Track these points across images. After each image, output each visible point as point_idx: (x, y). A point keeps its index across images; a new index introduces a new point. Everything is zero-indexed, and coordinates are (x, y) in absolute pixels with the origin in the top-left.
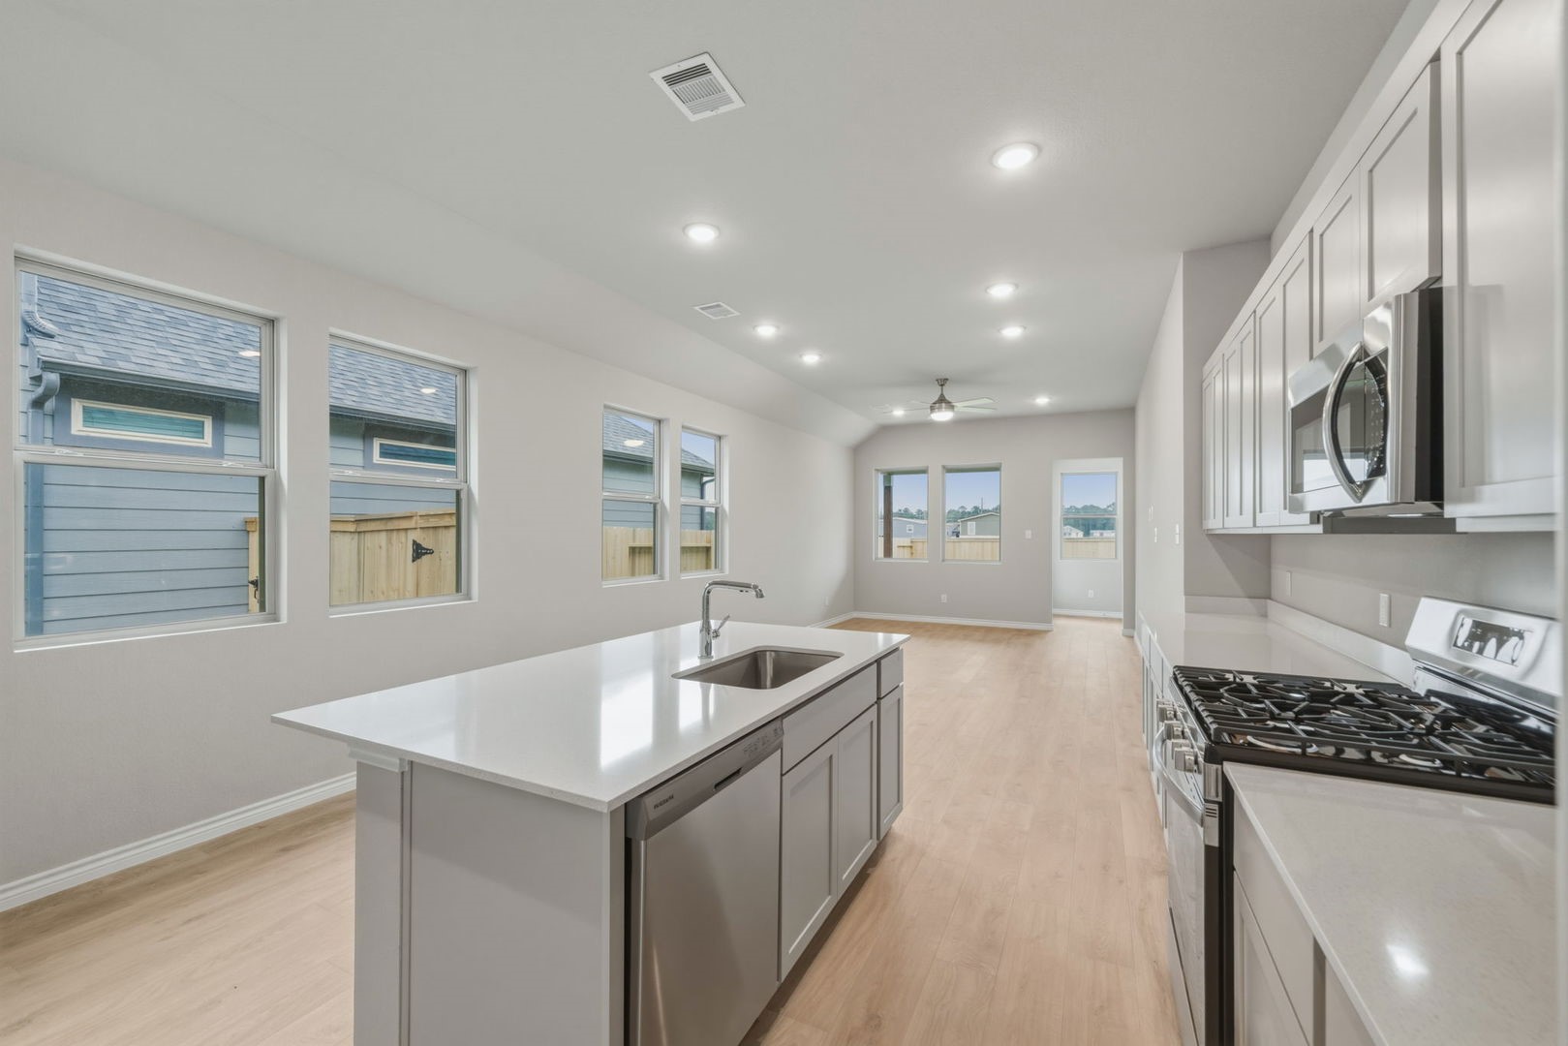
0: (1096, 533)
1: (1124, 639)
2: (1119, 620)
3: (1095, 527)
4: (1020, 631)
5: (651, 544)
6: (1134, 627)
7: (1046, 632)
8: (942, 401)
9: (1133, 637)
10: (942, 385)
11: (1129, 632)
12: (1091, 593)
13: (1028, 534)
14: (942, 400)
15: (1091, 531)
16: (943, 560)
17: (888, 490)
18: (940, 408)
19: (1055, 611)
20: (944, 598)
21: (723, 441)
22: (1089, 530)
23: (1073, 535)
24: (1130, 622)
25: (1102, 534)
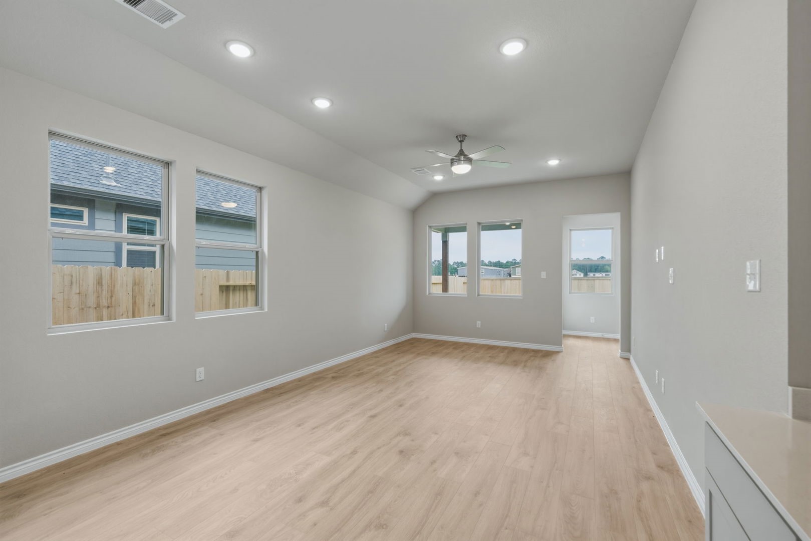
0: (591, 274)
1: (622, 362)
2: (616, 340)
3: (591, 271)
4: (536, 352)
5: (254, 283)
6: (629, 351)
7: (558, 352)
8: (462, 156)
9: (628, 359)
10: (461, 141)
11: (626, 355)
12: (592, 320)
13: (544, 275)
14: (461, 153)
15: (588, 273)
16: (479, 295)
17: (445, 243)
18: (459, 161)
19: (564, 332)
20: (479, 324)
21: (264, 192)
22: (587, 272)
23: (578, 276)
24: (627, 347)
25: (594, 275)
